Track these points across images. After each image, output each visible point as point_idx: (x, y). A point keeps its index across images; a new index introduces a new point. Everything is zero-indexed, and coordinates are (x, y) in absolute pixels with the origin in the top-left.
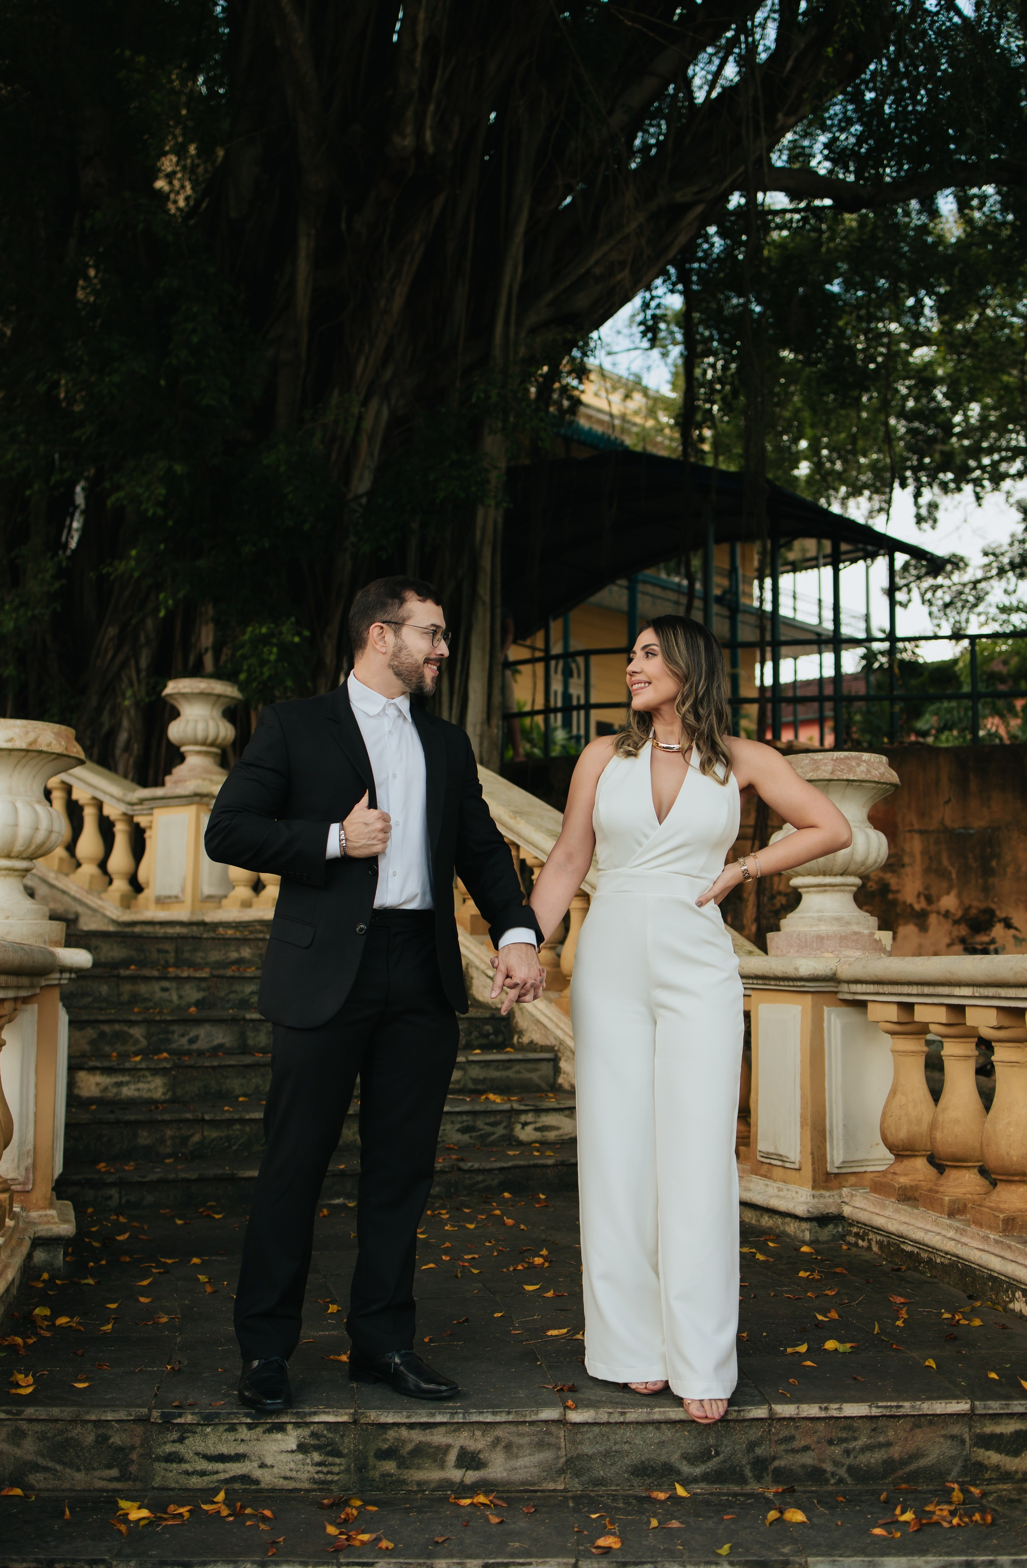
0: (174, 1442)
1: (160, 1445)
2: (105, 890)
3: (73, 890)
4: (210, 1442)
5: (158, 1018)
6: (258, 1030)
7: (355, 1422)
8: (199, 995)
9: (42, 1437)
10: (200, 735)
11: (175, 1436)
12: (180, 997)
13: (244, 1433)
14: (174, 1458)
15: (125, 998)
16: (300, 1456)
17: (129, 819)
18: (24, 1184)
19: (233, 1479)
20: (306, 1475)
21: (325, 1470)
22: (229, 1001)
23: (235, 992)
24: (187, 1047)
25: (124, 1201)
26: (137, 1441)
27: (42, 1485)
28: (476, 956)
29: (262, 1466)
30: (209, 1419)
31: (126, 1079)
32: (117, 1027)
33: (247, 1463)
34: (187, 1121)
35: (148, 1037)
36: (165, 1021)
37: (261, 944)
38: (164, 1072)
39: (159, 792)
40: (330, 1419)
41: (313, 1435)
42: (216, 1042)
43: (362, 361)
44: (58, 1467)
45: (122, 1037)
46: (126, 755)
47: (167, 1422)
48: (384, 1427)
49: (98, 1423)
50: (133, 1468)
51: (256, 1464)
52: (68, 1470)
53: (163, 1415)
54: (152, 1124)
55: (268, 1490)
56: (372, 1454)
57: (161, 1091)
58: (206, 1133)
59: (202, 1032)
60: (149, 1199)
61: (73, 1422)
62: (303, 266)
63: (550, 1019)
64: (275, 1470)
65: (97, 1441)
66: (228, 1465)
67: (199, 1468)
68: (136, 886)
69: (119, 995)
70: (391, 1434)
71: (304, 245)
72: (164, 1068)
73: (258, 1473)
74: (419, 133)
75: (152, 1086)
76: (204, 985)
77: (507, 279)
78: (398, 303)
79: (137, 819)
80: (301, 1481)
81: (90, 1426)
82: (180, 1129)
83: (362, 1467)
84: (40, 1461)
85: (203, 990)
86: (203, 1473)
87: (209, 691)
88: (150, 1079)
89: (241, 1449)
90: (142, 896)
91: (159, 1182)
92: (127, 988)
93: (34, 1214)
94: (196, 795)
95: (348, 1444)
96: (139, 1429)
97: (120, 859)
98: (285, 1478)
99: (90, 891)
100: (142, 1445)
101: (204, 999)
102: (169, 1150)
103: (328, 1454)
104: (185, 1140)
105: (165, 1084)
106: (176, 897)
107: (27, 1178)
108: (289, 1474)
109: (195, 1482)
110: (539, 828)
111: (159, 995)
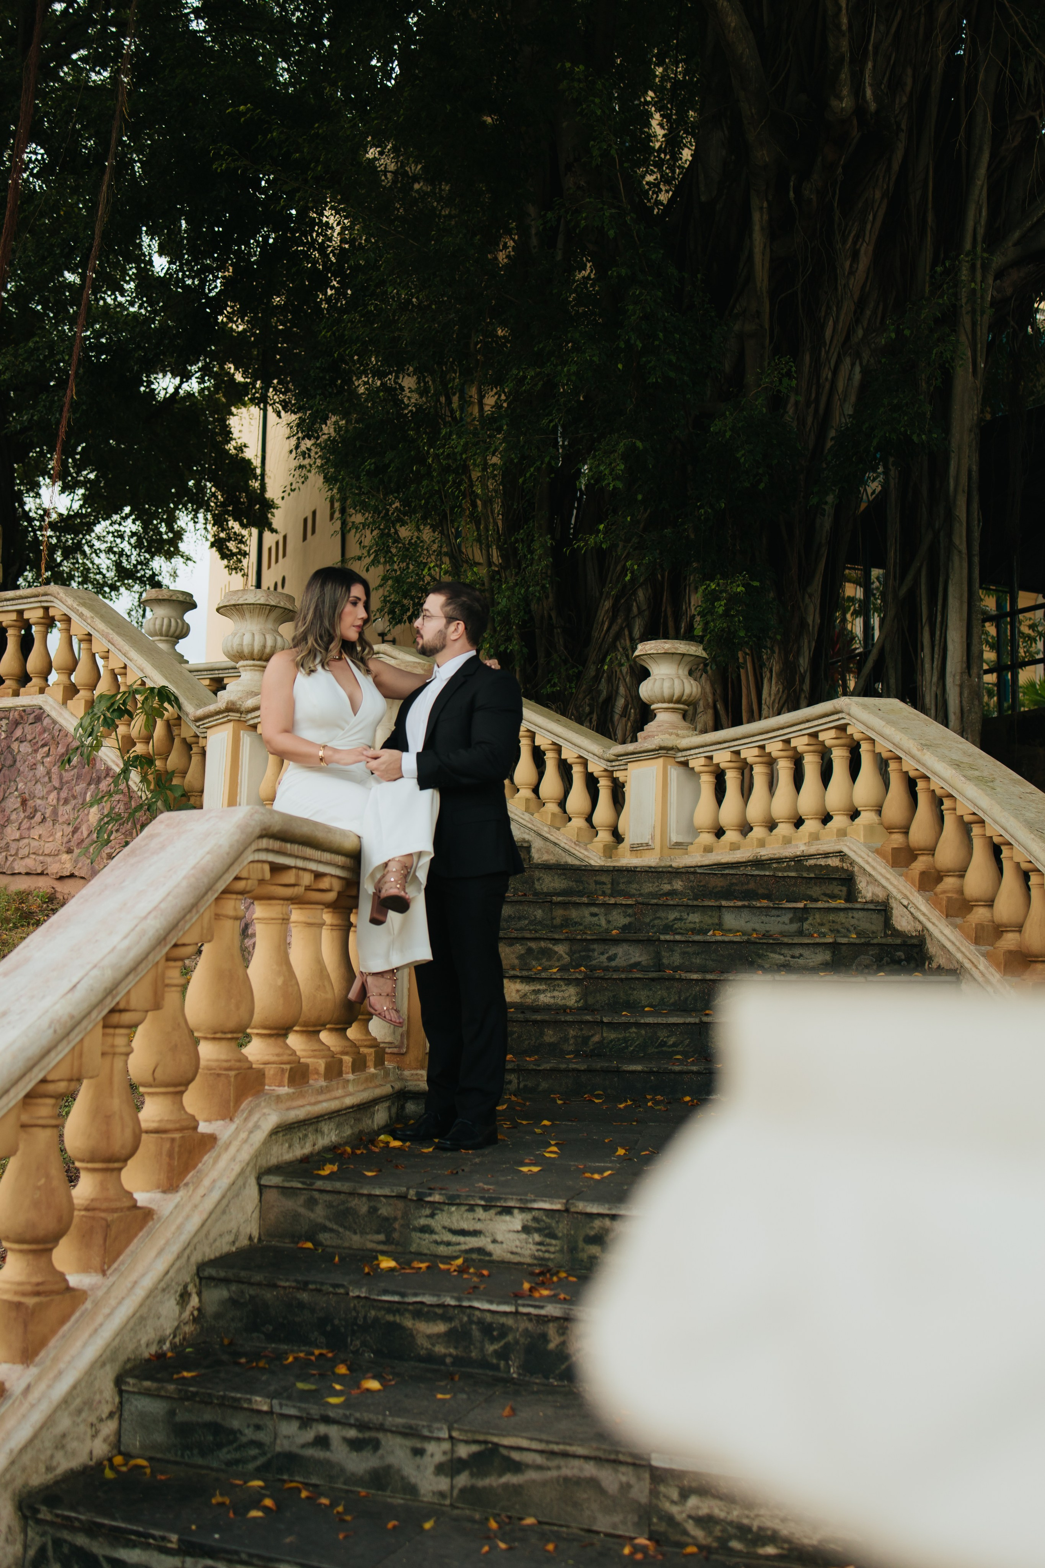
0: (427, 1216)
1: (416, 1219)
2: (591, 842)
3: (563, 842)
4: (454, 1219)
5: (579, 937)
6: (672, 951)
7: (567, 1210)
8: (627, 921)
9: (329, 1205)
10: (667, 693)
11: (428, 1212)
12: (609, 922)
13: (480, 1213)
14: (426, 1230)
15: (558, 921)
16: (524, 1236)
17: (610, 774)
18: (400, 1047)
19: (472, 1250)
20: (528, 1252)
21: (543, 1248)
22: (653, 926)
23: (659, 918)
24: (606, 964)
25: (521, 1086)
26: (399, 1214)
27: (328, 1243)
28: (895, 887)
29: (494, 1241)
30: (452, 1201)
31: (542, 987)
32: (543, 944)
33: (482, 1238)
34: (587, 1022)
35: (571, 953)
36: (586, 940)
37: (692, 877)
38: (577, 982)
39: (630, 747)
40: (547, 1206)
41: (535, 1219)
42: (632, 961)
43: (831, 323)
44: (341, 1230)
45: (547, 953)
46: (624, 720)
47: (420, 1200)
48: (591, 1216)
49: (369, 1196)
50: (396, 1235)
51: (489, 1240)
52: (348, 1233)
53: (417, 1194)
54: (556, 1024)
55: (498, 1262)
56: (581, 1238)
57: (574, 998)
58: (605, 1035)
59: (620, 950)
60: (544, 1085)
61: (352, 1194)
62: (758, 238)
63: (953, 943)
64: (504, 1246)
65: (369, 1212)
66: (468, 1239)
67: (445, 1239)
68: (618, 837)
69: (553, 919)
70: (597, 1223)
71: (758, 219)
72: (577, 979)
73: (490, 1247)
74: (858, 91)
75: (566, 994)
76: (630, 911)
77: (970, 224)
78: (864, 261)
79: (616, 775)
80: (524, 1256)
81: (364, 1199)
82: (581, 1030)
83: (573, 1249)
84: (328, 1224)
85: (629, 916)
86: (448, 1244)
87: (673, 651)
88: (564, 988)
89: (478, 1226)
90: (621, 846)
91: (552, 1070)
92: (559, 912)
93: (407, 1073)
94: (661, 748)
95: (562, 1228)
96: (400, 1204)
97: (603, 812)
98: (512, 1253)
99: (577, 843)
100: (403, 1217)
101: (630, 923)
102: (571, 1048)
103: (547, 1236)
104: (586, 1040)
105: (578, 993)
106: (647, 845)
107: (402, 1042)
108: (515, 1250)
109: (442, 1250)
110: (942, 758)
111: (589, 919)
